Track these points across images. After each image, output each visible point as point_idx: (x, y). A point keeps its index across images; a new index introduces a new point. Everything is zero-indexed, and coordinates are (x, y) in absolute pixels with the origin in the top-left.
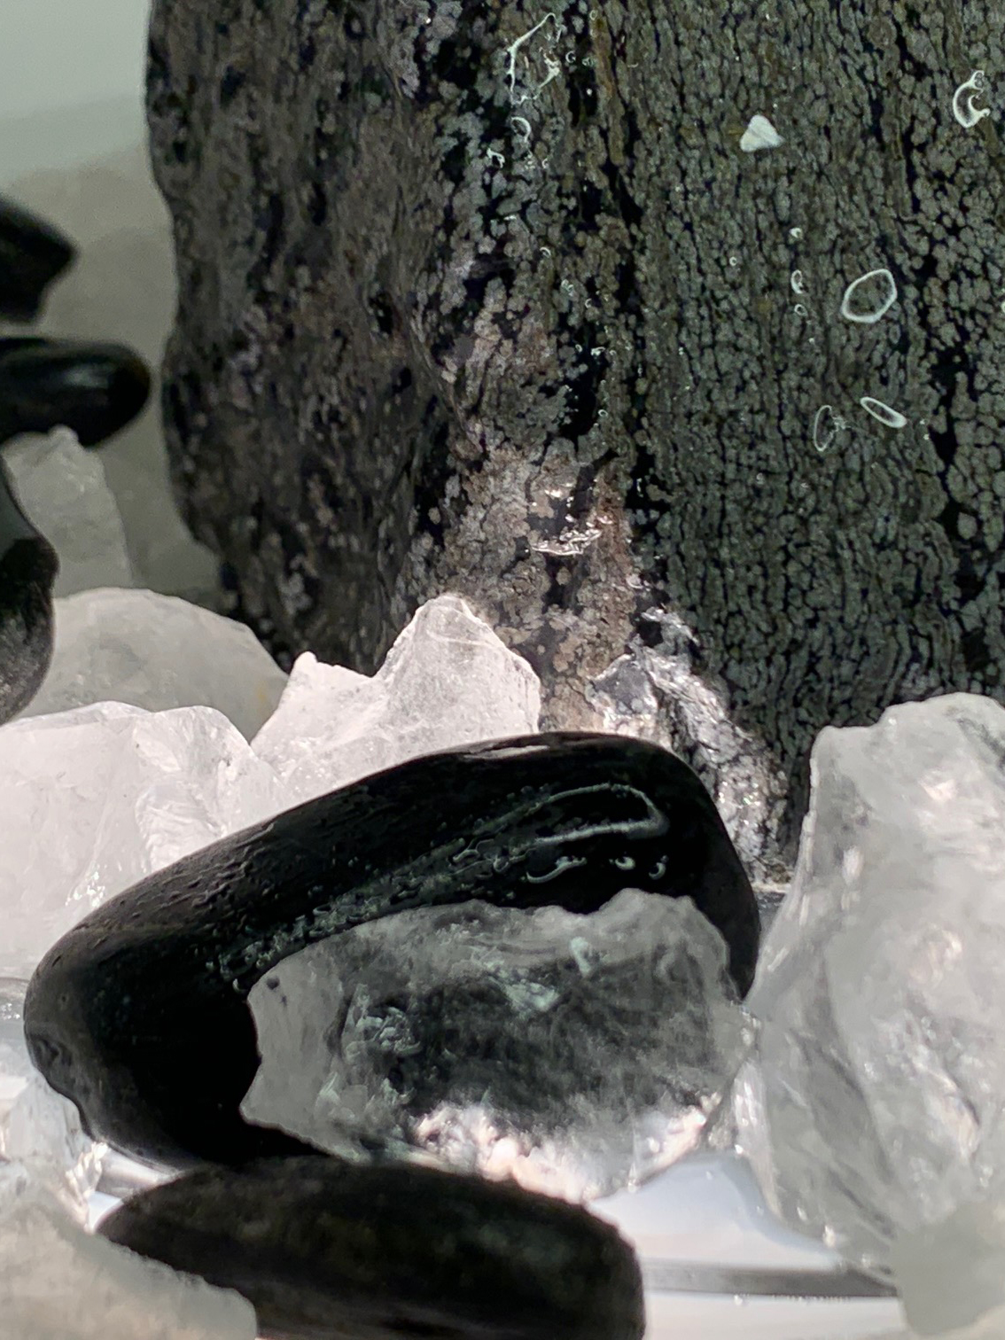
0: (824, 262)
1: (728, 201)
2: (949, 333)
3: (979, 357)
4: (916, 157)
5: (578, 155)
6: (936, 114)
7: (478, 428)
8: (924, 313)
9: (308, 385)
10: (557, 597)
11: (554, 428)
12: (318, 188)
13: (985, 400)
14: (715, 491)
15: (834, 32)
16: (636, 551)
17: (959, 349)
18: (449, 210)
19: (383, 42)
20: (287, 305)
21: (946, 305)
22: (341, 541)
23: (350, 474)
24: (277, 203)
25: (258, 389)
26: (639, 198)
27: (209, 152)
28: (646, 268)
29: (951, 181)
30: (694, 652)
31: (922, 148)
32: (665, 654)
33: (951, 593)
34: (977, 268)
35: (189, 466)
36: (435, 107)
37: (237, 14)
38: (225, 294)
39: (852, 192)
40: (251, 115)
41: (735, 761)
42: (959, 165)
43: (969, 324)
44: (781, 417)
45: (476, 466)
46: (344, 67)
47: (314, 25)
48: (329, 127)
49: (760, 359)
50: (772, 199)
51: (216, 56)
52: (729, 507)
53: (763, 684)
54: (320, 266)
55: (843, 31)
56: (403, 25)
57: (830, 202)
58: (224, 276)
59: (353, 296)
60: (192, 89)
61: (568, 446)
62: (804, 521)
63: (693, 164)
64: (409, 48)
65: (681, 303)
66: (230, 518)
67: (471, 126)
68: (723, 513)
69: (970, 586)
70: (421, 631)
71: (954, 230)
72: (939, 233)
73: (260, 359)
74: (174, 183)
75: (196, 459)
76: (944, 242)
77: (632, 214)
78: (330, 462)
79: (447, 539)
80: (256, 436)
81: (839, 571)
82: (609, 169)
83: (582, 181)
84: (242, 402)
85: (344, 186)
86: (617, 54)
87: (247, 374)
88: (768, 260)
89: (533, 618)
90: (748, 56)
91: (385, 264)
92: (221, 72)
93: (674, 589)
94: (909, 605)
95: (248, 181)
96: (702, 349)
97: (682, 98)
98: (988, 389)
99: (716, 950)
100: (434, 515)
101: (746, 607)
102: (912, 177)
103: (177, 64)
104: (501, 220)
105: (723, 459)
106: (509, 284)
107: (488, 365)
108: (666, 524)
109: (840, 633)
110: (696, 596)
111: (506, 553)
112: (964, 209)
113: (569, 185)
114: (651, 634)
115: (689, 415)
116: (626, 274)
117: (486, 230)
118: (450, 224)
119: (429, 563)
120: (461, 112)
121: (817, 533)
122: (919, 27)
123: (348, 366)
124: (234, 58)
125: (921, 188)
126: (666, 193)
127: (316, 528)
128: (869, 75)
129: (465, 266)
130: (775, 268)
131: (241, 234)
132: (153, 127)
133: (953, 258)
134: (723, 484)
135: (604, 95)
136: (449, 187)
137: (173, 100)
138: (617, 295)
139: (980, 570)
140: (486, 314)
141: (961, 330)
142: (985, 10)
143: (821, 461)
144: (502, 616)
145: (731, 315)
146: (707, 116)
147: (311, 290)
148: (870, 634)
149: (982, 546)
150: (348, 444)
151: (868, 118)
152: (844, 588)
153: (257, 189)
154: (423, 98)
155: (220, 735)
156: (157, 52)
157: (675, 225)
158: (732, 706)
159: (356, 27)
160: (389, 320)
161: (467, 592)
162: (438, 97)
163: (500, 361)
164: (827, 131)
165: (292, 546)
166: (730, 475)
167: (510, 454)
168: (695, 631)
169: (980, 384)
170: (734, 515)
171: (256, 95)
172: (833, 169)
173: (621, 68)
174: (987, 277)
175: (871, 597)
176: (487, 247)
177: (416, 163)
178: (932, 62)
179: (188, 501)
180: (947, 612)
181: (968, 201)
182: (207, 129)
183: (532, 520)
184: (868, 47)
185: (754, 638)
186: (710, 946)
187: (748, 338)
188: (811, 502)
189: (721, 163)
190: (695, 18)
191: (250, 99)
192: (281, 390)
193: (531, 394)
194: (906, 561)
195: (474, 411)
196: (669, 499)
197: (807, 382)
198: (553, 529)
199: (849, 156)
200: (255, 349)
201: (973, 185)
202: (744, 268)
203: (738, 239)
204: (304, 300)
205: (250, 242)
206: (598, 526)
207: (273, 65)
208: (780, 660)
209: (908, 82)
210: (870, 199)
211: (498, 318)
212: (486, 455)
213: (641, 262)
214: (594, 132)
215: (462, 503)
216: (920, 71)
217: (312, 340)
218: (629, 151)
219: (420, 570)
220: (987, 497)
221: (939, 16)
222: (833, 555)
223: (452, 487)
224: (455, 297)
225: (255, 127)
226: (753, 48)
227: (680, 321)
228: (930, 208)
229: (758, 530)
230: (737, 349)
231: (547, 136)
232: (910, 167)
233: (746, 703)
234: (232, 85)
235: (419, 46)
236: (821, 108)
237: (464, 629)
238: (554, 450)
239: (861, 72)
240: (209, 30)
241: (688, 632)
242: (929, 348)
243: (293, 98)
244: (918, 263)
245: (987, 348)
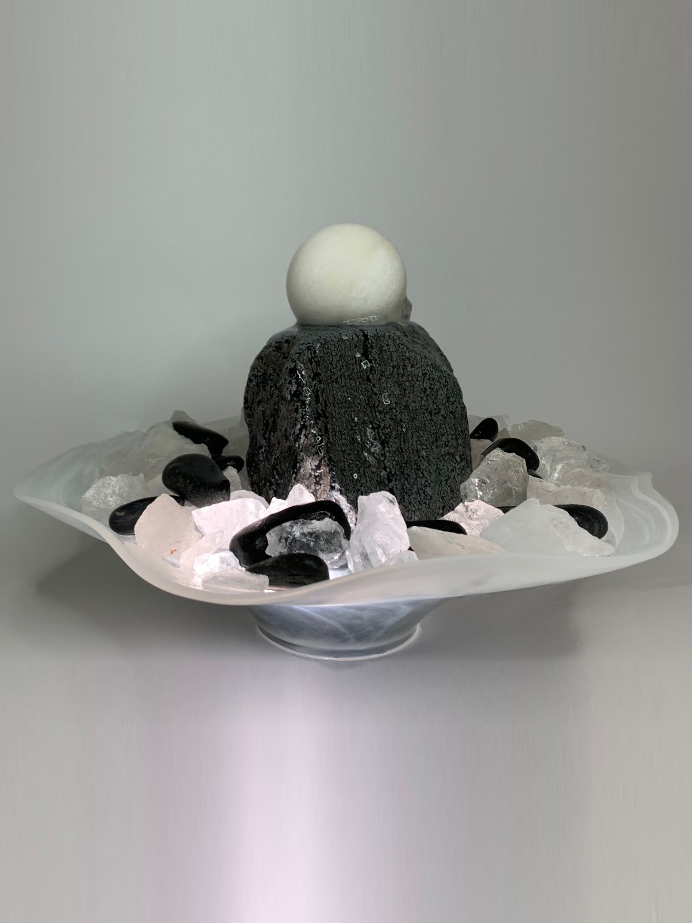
0: (361, 426)
1: (343, 415)
2: (383, 437)
3: (389, 441)
4: (376, 408)
5: (317, 408)
6: (379, 401)
7: (302, 454)
8: (379, 434)
9: (273, 453)
10: (317, 483)
11: (314, 453)
12: (274, 418)
13: (391, 449)
14: (343, 463)
15: (360, 388)
16: (329, 473)
17: (385, 440)
18: (296, 418)
19: (284, 392)
20: (270, 439)
21: (383, 433)
22: (280, 481)
23: (281, 468)
24: (267, 421)
25: (264, 456)
26: (328, 415)
27: (255, 415)
28: (329, 426)
29: (382, 412)
30: (341, 491)
31: (377, 407)
32: (336, 491)
33: (386, 482)
34: (388, 427)
35: (252, 473)
36: (293, 402)
37: (260, 391)
38: (258, 439)
39: (365, 414)
40: (263, 407)
41: (350, 511)
42: (384, 410)
43: (387, 436)
44: (354, 451)
45: (302, 461)
46: (278, 397)
47: (273, 391)
48: (276, 407)
49: (350, 441)
50: (351, 415)
51: (256, 398)
52: (346, 466)
53: (353, 496)
54: (275, 431)
55: (362, 388)
56: (287, 389)
57: (361, 416)
58: (258, 436)
59: (281, 436)
60: (252, 404)
61: (317, 456)
62: (359, 469)
63: (337, 410)
64: (289, 393)
65: (336, 432)
66: (259, 483)
67: (299, 404)
68: (344, 467)
69: (390, 481)
70: (294, 491)
71: (383, 420)
72: (381, 421)
73: (265, 450)
74: (249, 421)
75: (253, 472)
76: (382, 422)
77: (327, 418)
78: (278, 467)
79: (298, 474)
80: (264, 465)
81: (365, 477)
82: (322, 410)
83: (318, 412)
84: (261, 459)
85: (278, 417)
86: (323, 392)
87: (262, 453)
88: (351, 425)
89: (313, 487)
90: (345, 392)
91: (286, 429)
92: (257, 400)
93: (336, 480)
94: (379, 484)
95: (262, 419)
96: (339, 439)
97: (334, 399)
98: (391, 447)
99: (342, 530)
100: (295, 470)
101: (349, 483)
102: (375, 412)
103: (250, 400)
104: (305, 419)
105: (344, 458)
106: (306, 429)
107: (303, 443)
108: (334, 468)
109: (366, 488)
110: (340, 481)
111: (308, 476)
112: (385, 417)
113: (315, 413)
114: (333, 488)
115: (338, 450)
116: (326, 427)
117: (302, 420)
118: (296, 420)
119: (295, 479)
120: (297, 402)
121: (361, 470)
122: (375, 387)
123: (280, 449)
124: (259, 398)
125: (377, 413)
126: (332, 414)
127: (276, 480)
128: (367, 395)
129: (299, 427)
130: (352, 426)
131: (261, 428)
132: (245, 412)
133: (383, 425)
134: (344, 462)
135: (321, 398)
136: (296, 414)
137: (248, 407)
138: (324, 431)
139: (391, 478)
140: (303, 434)
141: (385, 437)
142: (387, 384)
143: (362, 459)
144: (308, 487)
145: (344, 434)
146: (339, 402)
147: (273, 436)
148: (372, 488)
149: (391, 473)
150: (280, 463)
151: (367, 402)
152: (367, 480)
153: (264, 420)
154: (291, 400)
155: (260, 504)
156: (246, 398)
157: (334, 419)
158: (348, 501)
159: (280, 390)
160: (287, 438)
161: (301, 483)
162: (293, 400)
163: (305, 442)
164: (360, 404)
165: (271, 484)
166: (345, 460)
167: (308, 457)
168: (340, 487)
169: (389, 446)
170: (347, 468)
171: (263, 404)
172: (361, 410)
173: (324, 395)
174: (390, 428)
175: (372, 482)
176: (302, 423)
177: (290, 411)
178: (378, 393)
179: (252, 481)
180: (386, 485)
181: (386, 415)
182: (255, 411)
183: (312, 469)
184: (366, 391)
185: (351, 488)
186: (341, 530)
187: (348, 438)
188: (360, 465)
189: (342, 409)
190: (336, 386)
191: (262, 405)
192: (268, 455)
193: (311, 447)
194: (378, 476)
195: (301, 451)
196: (335, 464)
197: (359, 445)
198: (315, 470)
199: (364, 408)
200: (264, 448)
201: (387, 413)
202: (346, 427)
203: (345, 422)
204: (272, 438)
205: (263, 429)
206: (323, 469)
207: (266, 399)
208: (356, 492)
209: (374, 396)
210: (368, 415)
211: (305, 435)
212: (303, 459)
213: (329, 425)
214: (319, 404)
215: (300, 467)
216: (376, 394)
217: (273, 445)
218: (325, 407)
219: (293, 481)
220: (392, 465)
221: (378, 385)
222: (364, 474)
223: (298, 465)
224: (297, 432)
225: (263, 409)
226: (346, 391)
227: (336, 435)
228: (379, 417)
229: (351, 470)
230: (346, 440)
231: (311, 405)
232: (375, 410)
233: (350, 500)
234: (259, 403)
235: (290, 392)
236: (358, 401)
237: (301, 489)
238: (315, 456)
239: (365, 394)
240: (255, 394)
241: (339, 487)
242: (380, 440)
243: (270, 403)
244: (377, 426)
245: (390, 440)
